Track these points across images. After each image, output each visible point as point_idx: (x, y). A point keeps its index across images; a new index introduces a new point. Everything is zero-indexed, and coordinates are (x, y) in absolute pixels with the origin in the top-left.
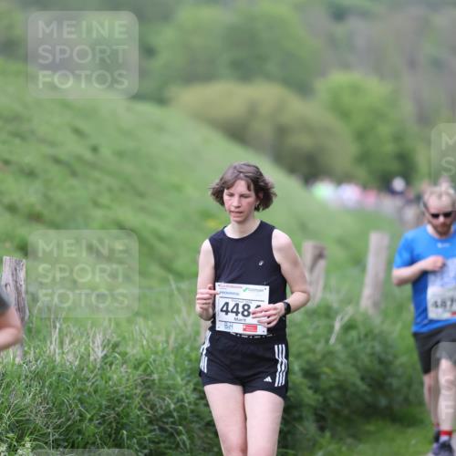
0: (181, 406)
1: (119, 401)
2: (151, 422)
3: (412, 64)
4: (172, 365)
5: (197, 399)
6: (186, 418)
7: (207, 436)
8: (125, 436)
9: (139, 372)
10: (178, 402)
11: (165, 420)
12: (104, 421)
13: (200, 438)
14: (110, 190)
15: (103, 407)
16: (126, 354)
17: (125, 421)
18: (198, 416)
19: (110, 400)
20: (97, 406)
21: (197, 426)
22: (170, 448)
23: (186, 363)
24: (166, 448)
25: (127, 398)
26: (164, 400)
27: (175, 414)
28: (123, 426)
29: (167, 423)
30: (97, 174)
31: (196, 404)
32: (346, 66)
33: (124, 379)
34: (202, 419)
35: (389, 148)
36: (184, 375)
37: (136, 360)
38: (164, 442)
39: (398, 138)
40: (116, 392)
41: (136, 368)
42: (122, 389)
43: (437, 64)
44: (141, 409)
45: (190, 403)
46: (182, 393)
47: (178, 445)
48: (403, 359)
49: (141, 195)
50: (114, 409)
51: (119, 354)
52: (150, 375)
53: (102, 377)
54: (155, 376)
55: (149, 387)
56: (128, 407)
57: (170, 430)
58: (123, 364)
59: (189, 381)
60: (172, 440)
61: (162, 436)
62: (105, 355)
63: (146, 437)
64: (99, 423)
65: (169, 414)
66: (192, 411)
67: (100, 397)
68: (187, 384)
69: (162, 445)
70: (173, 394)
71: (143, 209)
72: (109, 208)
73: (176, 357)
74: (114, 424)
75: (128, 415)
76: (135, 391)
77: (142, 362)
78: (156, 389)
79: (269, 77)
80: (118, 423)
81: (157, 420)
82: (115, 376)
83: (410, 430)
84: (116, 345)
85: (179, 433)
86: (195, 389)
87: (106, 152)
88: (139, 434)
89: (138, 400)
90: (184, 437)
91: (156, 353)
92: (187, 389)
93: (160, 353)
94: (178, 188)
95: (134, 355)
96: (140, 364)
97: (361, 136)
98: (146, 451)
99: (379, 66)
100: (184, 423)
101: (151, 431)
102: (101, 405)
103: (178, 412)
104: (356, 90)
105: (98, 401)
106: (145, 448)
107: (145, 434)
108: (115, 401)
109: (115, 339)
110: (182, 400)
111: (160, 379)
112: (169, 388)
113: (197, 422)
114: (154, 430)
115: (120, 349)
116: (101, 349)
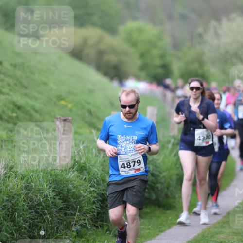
0: (46, 199)
1: (13, 197)
2: (30, 208)
3: (170, 17)
4: (41, 178)
5: (55, 196)
6: (49, 206)
7: (60, 216)
8: (16, 216)
9: (24, 182)
10: (45, 197)
11: (38, 207)
12: (5, 208)
13: (56, 216)
14: (9, 85)
15: (5, 200)
16: (17, 172)
17: (16, 207)
18: (55, 205)
19: (9, 197)
20: (2, 200)
21: (55, 210)
22: (41, 222)
23: (49, 176)
24: (38, 222)
25: (17, 195)
26: (37, 196)
27: (43, 204)
28: (16, 210)
29: (39, 209)
30: (2, 77)
31: (54, 199)
32: (135, 19)
33: (16, 185)
34: (57, 207)
35: (158, 62)
36: (48, 183)
37: (22, 175)
38: (37, 219)
39: (162, 56)
40: (11, 192)
41: (22, 179)
42: (15, 191)
43: (183, 17)
44: (25, 201)
45: (51, 198)
46: (47, 192)
47: (44, 221)
48: (164, 174)
49: (26, 88)
50: (10, 202)
51: (13, 172)
52: (30, 183)
53: (4, 185)
54: (33, 184)
55: (29, 190)
56: (18, 200)
57: (41, 213)
58: (15, 177)
59: (50, 186)
60: (41, 218)
61: (36, 216)
62: (6, 173)
63: (28, 216)
64: (3, 209)
65: (40, 204)
66: (52, 202)
67: (3, 195)
68: (49, 188)
69: (36, 220)
70: (42, 193)
71: (26, 95)
72: (8, 94)
73: (44, 173)
74: (10, 210)
75: (18, 205)
76: (22, 192)
77: (26, 176)
78: (33, 190)
79: (94, 25)
80: (13, 209)
81: (34, 207)
82: (11, 184)
83: (168, 212)
84: (12, 168)
85: (45, 214)
86: (54, 191)
87: (6, 64)
88: (24, 215)
89: (23, 196)
90: (48, 216)
91: (33, 171)
92: (49, 191)
93: (35, 172)
94: (45, 84)
95: (21, 173)
96: (24, 178)
97: (142, 55)
98: (28, 224)
99: (152, 19)
100: (48, 208)
101: (30, 213)
102: (3, 199)
103: (45, 203)
104: (140, 31)
105: (2, 197)
106: (27, 222)
107: (27, 215)
108: (11, 197)
109: (11, 164)
110: (47, 197)
111: (35, 186)
112: (40, 190)
113: (55, 208)
114: (32, 212)
115: (14, 169)
116: (3, 170)
